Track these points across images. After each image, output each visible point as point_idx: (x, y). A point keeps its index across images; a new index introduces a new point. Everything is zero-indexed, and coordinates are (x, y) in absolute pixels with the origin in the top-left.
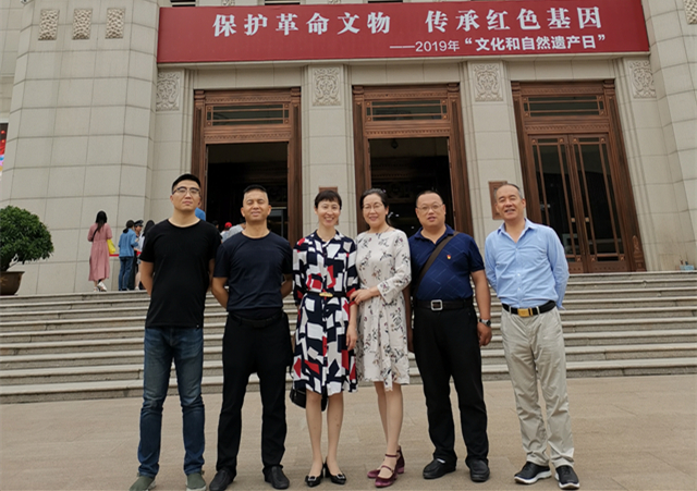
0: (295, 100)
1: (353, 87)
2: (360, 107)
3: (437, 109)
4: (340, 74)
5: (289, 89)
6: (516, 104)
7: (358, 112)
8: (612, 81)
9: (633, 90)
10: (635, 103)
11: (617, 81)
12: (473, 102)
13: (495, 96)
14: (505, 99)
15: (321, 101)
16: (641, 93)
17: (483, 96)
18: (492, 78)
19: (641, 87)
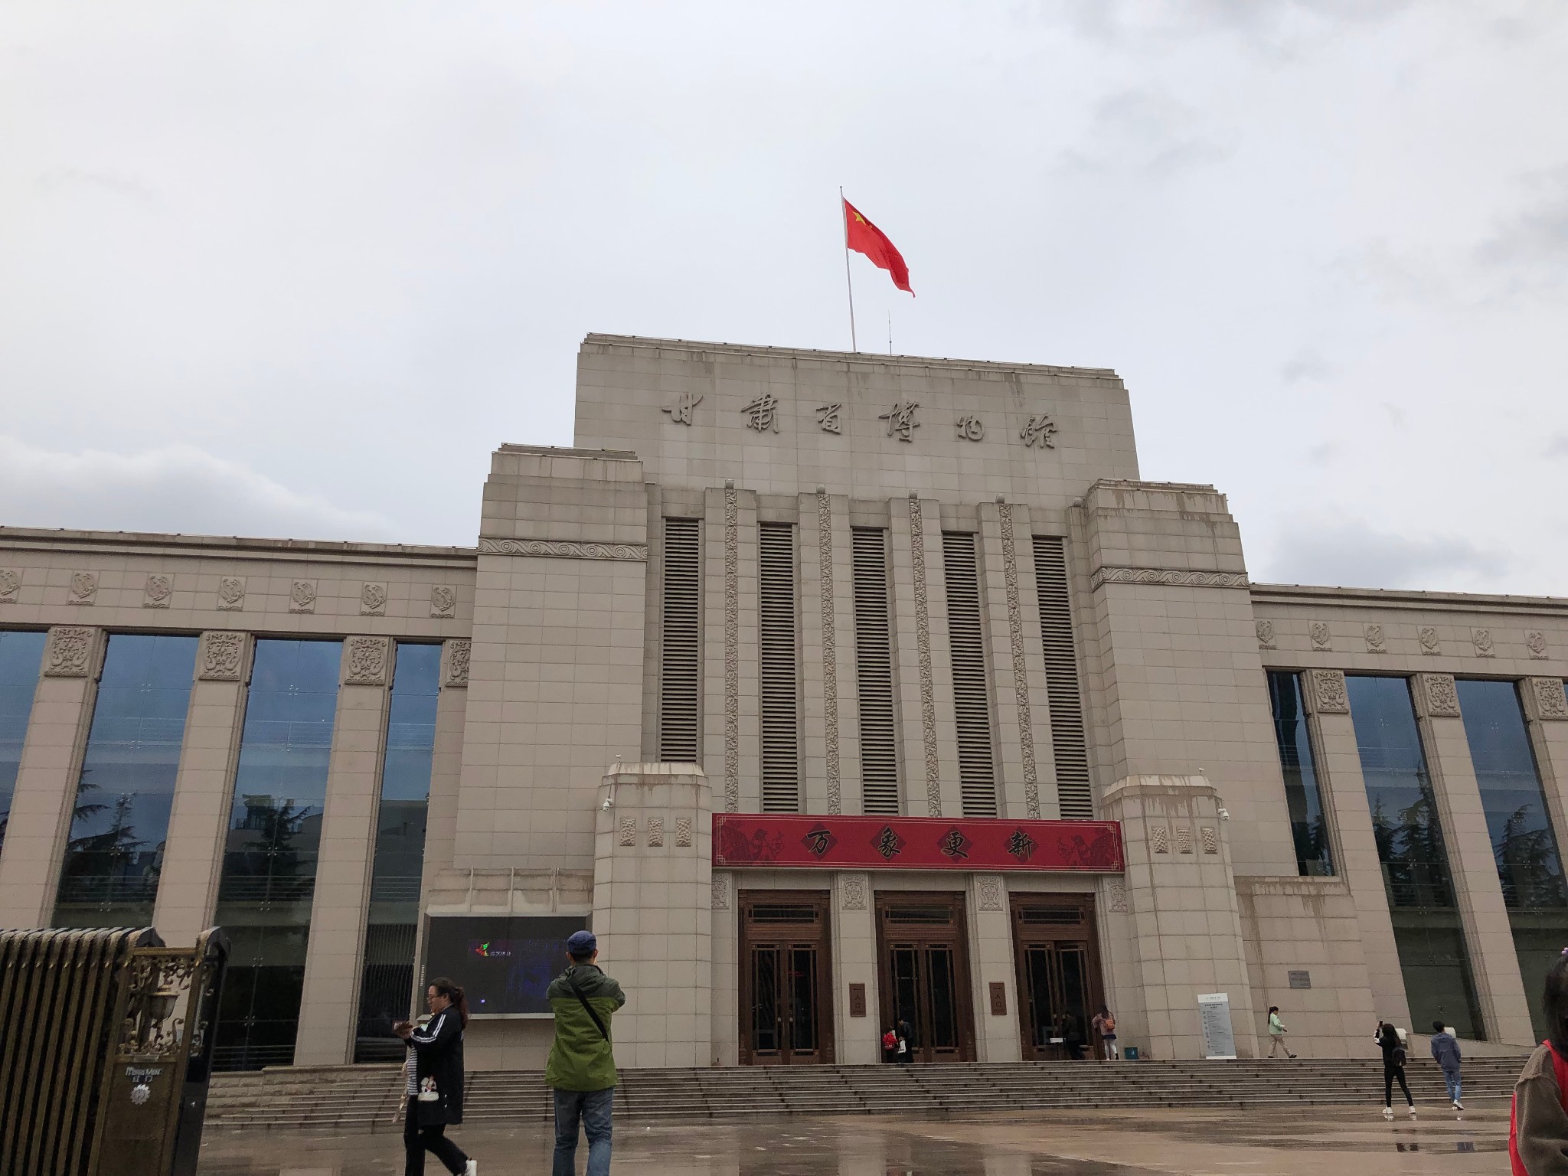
0: (825, 903)
1: (875, 891)
2: (881, 909)
3: (946, 915)
4: (866, 882)
5: (819, 892)
6: (1013, 913)
7: (879, 914)
8: (1092, 895)
9: (1109, 905)
10: (1111, 916)
11: (1097, 896)
12: (978, 912)
13: (995, 906)
14: (1004, 909)
15: (849, 905)
16: (1116, 908)
17: (986, 906)
18: (994, 890)
19: (1115, 902)
